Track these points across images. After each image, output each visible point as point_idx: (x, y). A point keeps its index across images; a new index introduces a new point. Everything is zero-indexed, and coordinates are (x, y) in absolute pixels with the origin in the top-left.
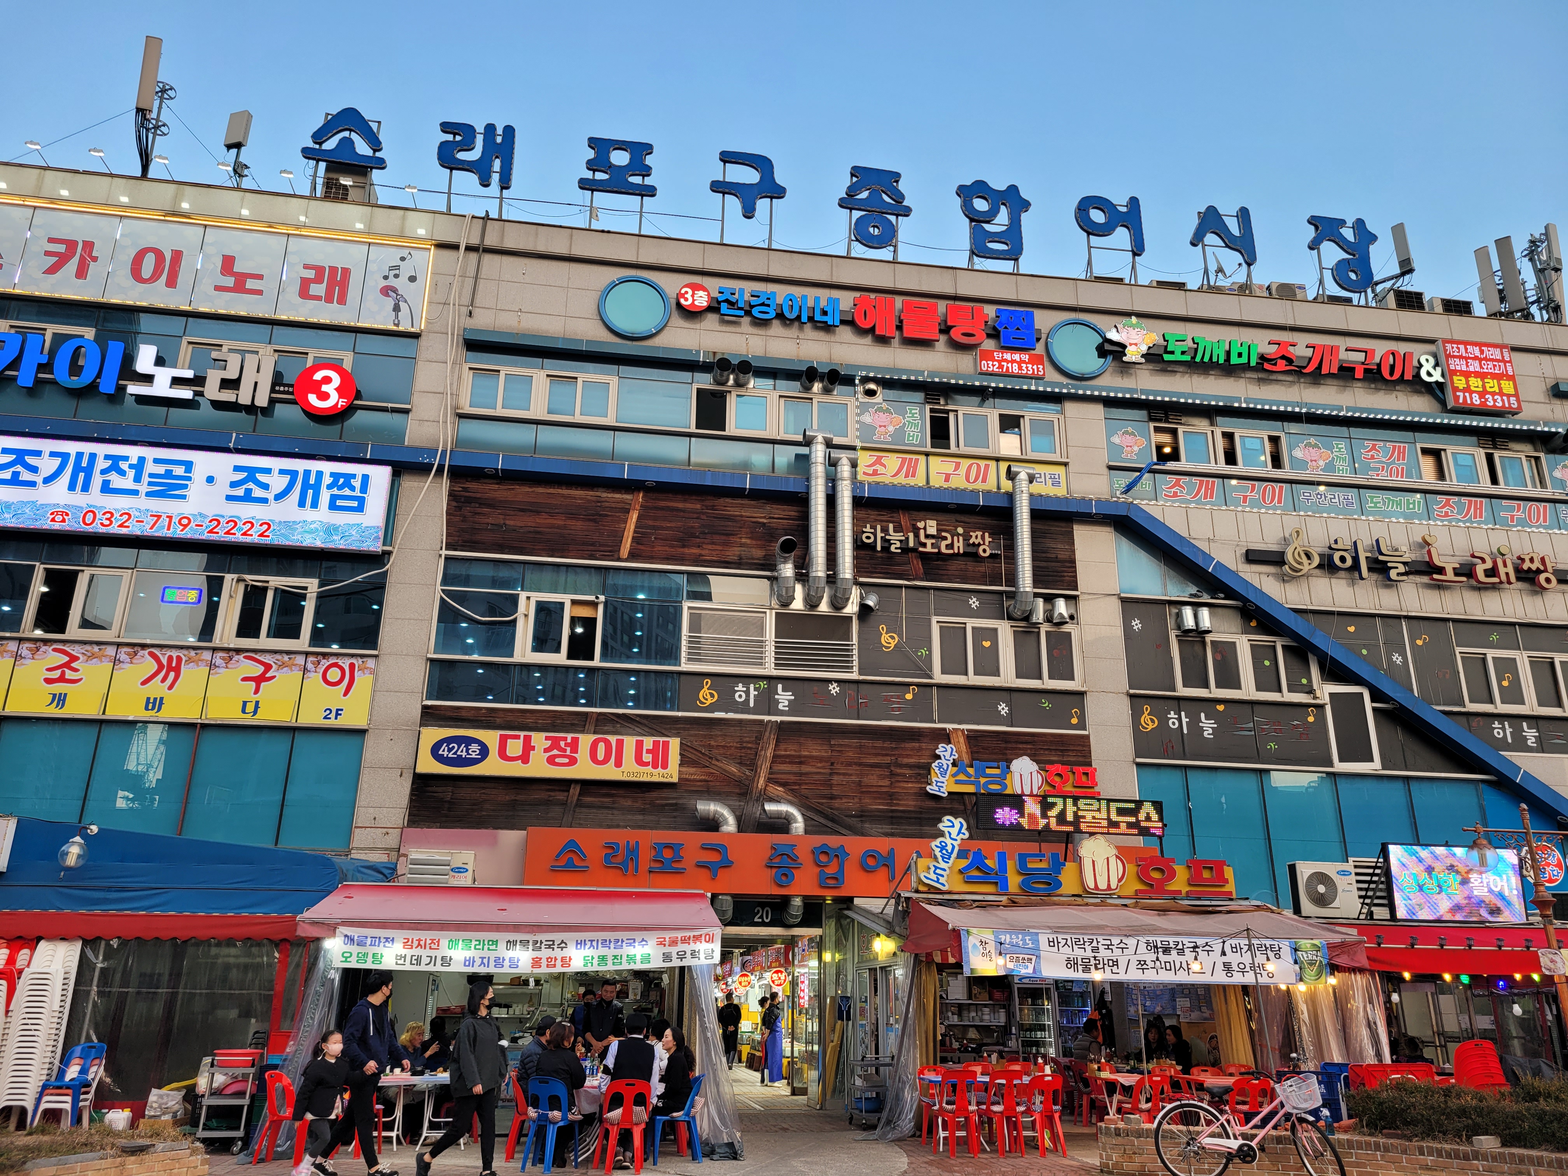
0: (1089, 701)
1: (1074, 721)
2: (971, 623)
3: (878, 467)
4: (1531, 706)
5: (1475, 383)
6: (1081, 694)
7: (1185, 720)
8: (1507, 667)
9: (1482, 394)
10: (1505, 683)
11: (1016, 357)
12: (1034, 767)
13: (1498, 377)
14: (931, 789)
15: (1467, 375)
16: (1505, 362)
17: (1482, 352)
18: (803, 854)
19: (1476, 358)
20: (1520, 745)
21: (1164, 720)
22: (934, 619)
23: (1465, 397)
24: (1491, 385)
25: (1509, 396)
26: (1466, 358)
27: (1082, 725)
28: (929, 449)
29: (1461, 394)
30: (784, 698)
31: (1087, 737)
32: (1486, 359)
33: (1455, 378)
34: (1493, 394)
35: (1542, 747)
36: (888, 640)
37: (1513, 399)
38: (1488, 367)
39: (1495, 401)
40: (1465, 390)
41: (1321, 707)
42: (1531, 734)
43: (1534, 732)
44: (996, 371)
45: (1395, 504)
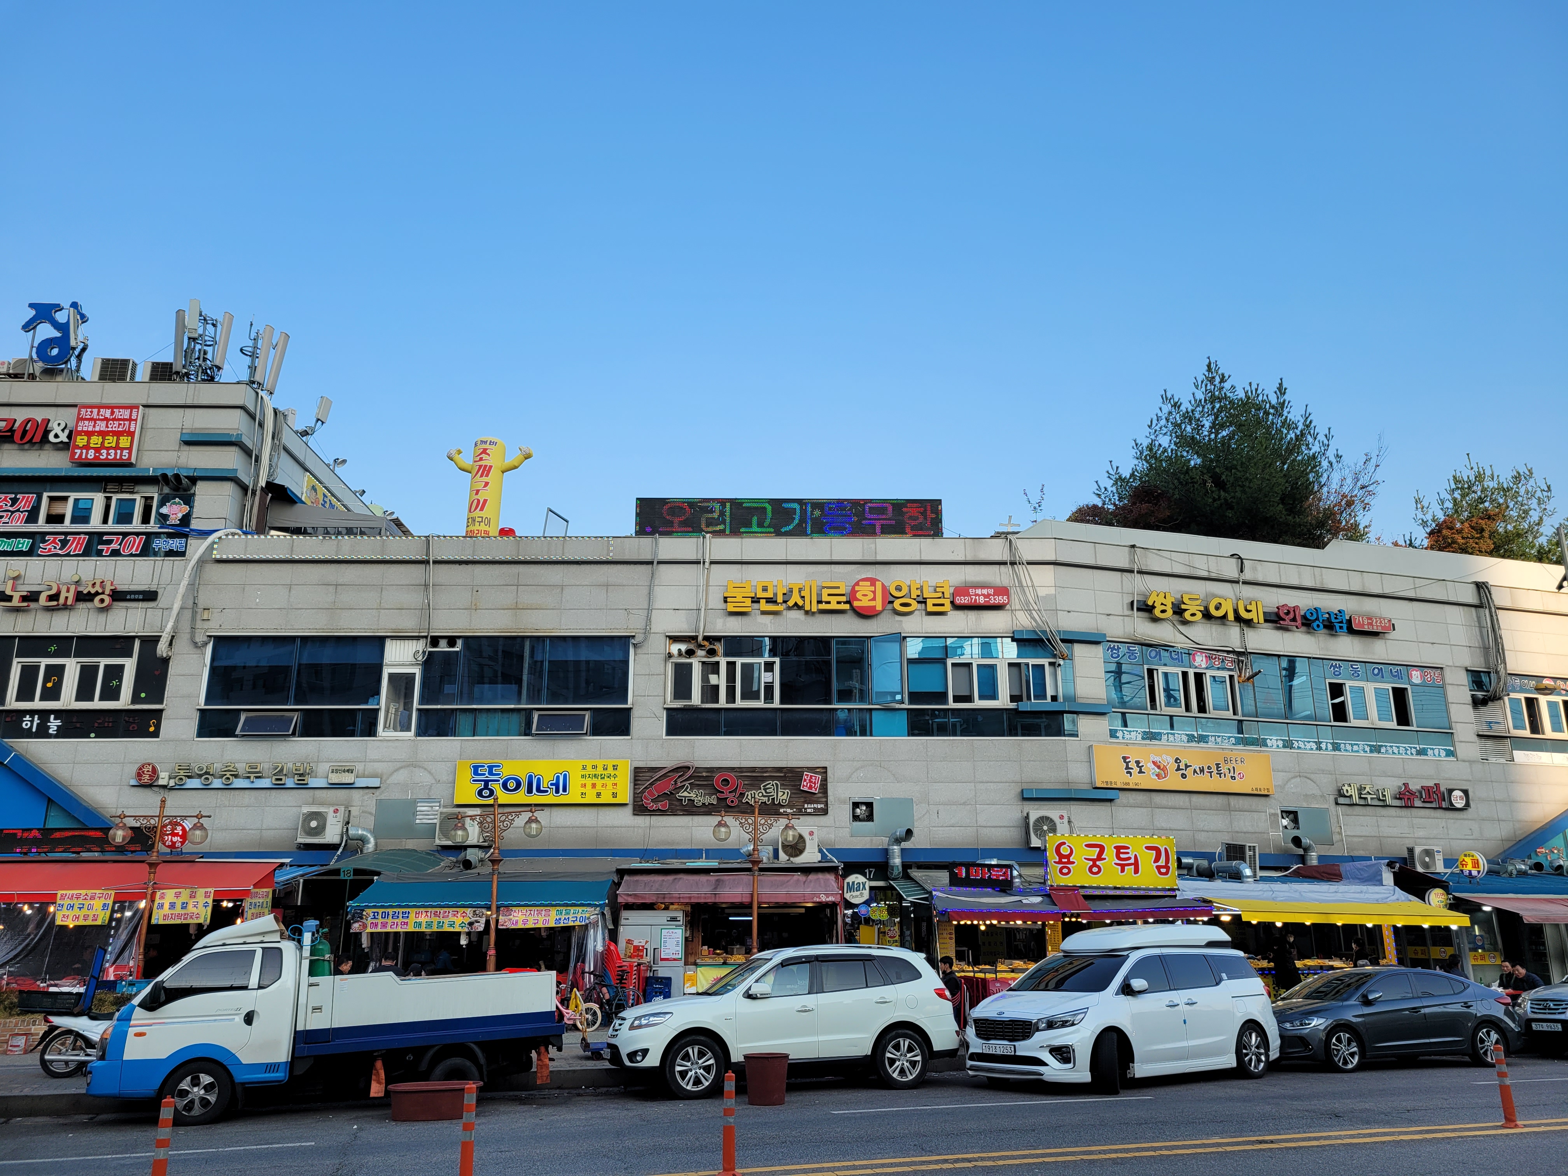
4: (67, 701)
5: (96, 440)
8: (56, 671)
9: (97, 450)
10: (49, 685)
13: (118, 434)
15: (89, 434)
16: (131, 419)
17: (112, 413)
19: (105, 419)
20: (42, 732)
23: (81, 454)
24: (111, 441)
25: (122, 449)
26: (95, 420)
29: (78, 451)
32: (115, 419)
33: (79, 437)
34: (108, 449)
35: (62, 733)
37: (125, 452)
38: (114, 426)
39: (108, 454)
40: (84, 447)
42: (54, 724)
43: (58, 723)
45: (6, 545)
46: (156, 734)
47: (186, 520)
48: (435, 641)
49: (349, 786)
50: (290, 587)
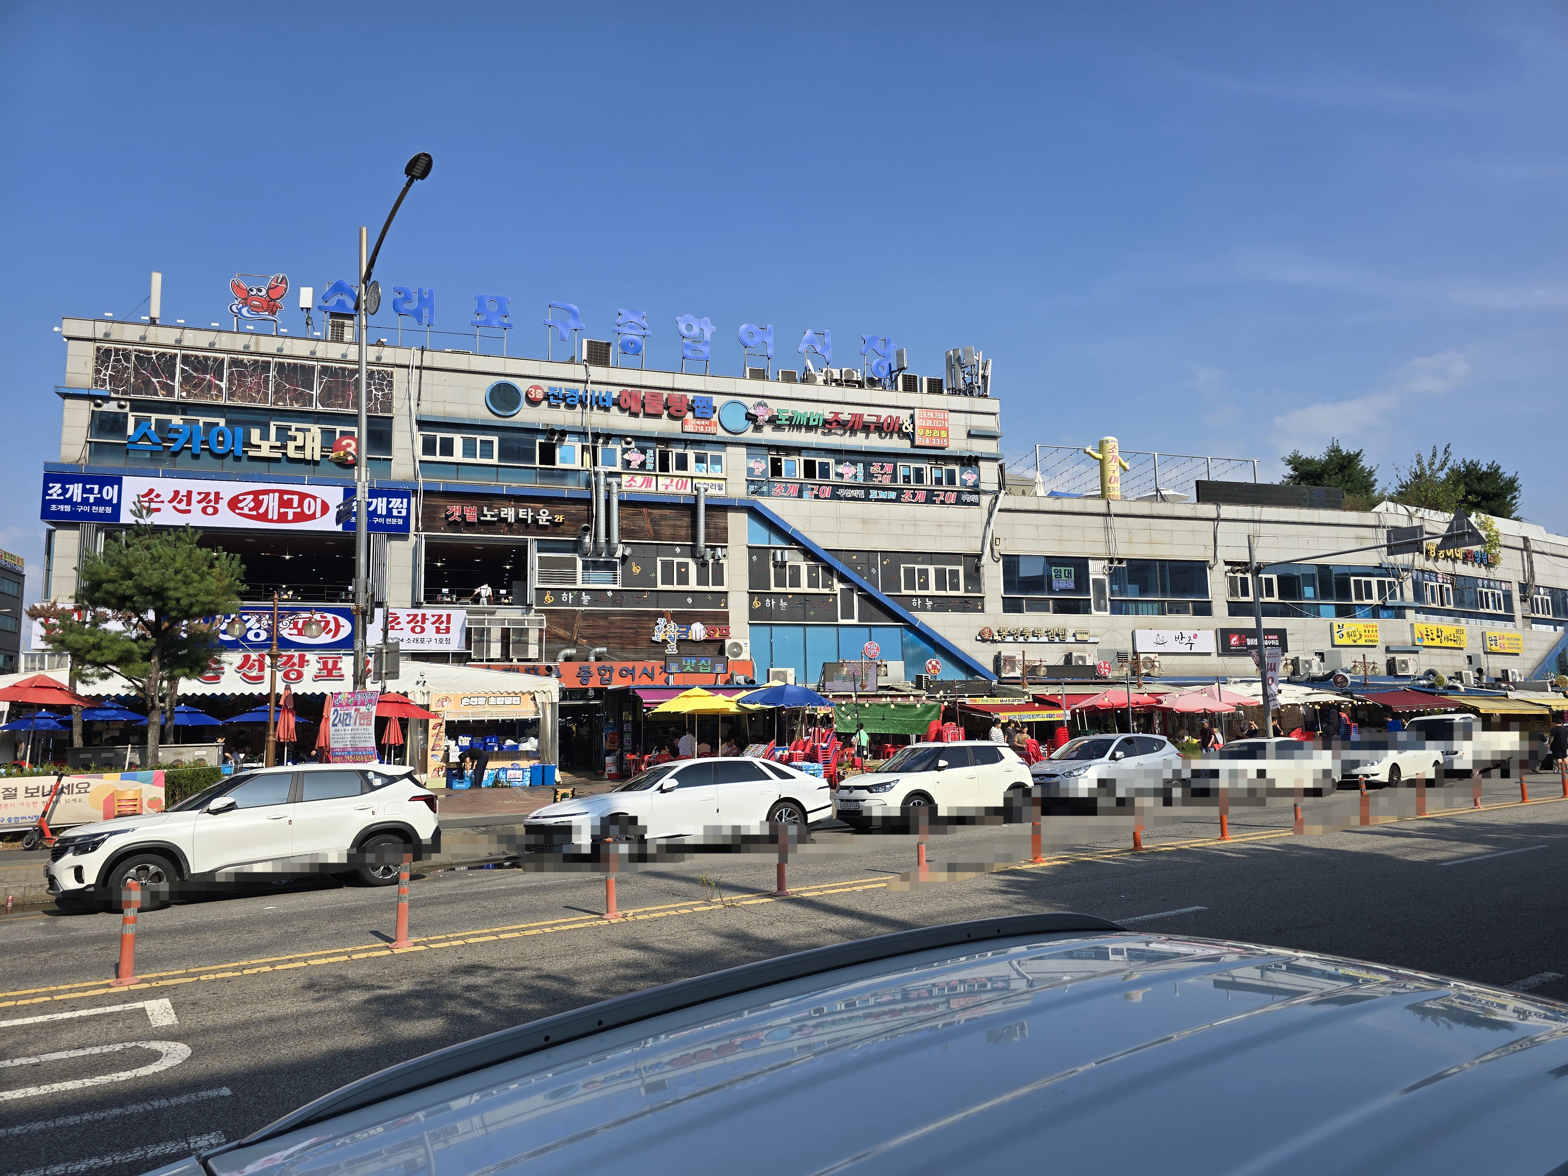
0: (730, 595)
1: (722, 605)
3: (632, 482)
4: (932, 591)
5: (929, 432)
6: (727, 593)
7: (773, 603)
8: (925, 573)
9: (931, 437)
10: (922, 581)
11: (703, 422)
12: (702, 627)
13: (940, 429)
14: (654, 639)
15: (925, 428)
16: (944, 420)
17: (934, 415)
18: (594, 670)
19: (931, 419)
20: (924, 609)
21: (763, 603)
22: (659, 559)
23: (922, 439)
24: (936, 433)
25: (943, 438)
26: (926, 419)
27: (726, 607)
28: (658, 473)
30: (585, 598)
31: (728, 612)
32: (938, 419)
33: (919, 429)
35: (933, 609)
36: (636, 570)
37: (945, 439)
38: (937, 424)
39: (936, 440)
40: (923, 436)
41: (836, 595)
42: (929, 603)
43: (931, 603)
44: (692, 431)
45: (883, 495)
46: (982, 610)
47: (976, 483)
48: (1111, 561)
49: (1085, 642)
50: (1037, 526)
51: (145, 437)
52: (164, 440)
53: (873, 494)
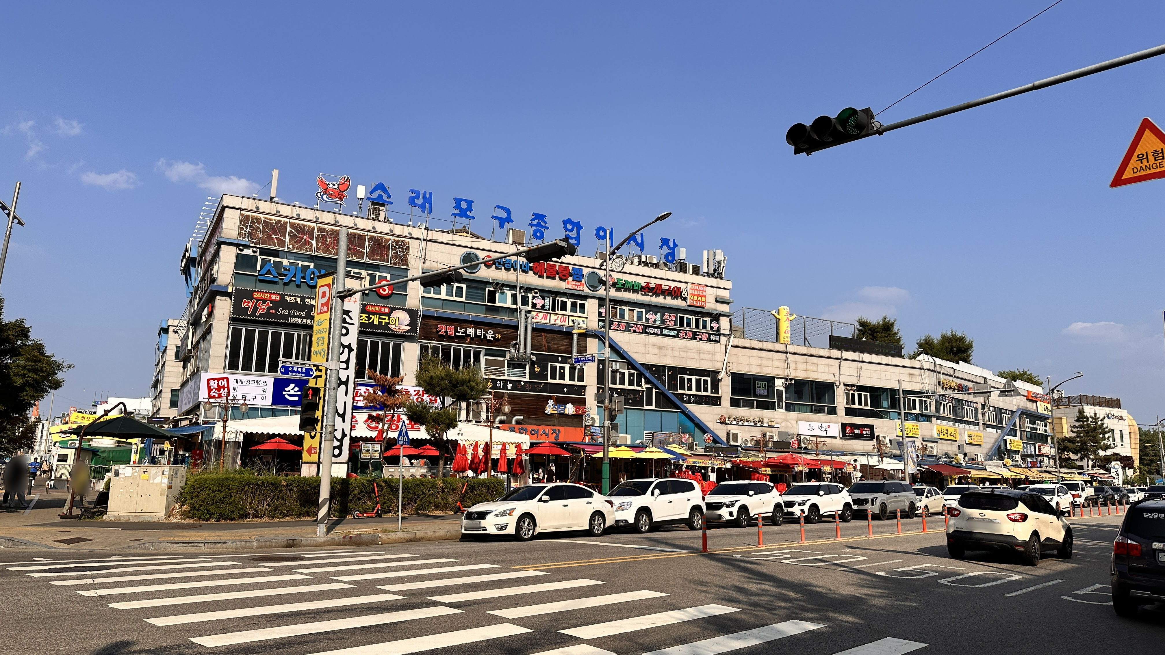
0: (587, 388)
2: (559, 365)
3: (537, 317)
4: (694, 392)
5: (695, 297)
6: (585, 386)
8: (690, 380)
9: (697, 301)
10: (688, 385)
11: (577, 284)
12: (572, 406)
13: (701, 296)
14: (546, 412)
15: (694, 295)
16: (704, 291)
17: (699, 287)
18: (517, 430)
19: (697, 290)
20: (689, 402)
22: (550, 363)
23: (692, 301)
24: (699, 298)
25: (703, 301)
26: (694, 290)
27: (584, 395)
28: (551, 312)
30: (509, 385)
31: (586, 398)
32: (700, 290)
33: (690, 296)
35: (695, 403)
36: (537, 370)
37: (704, 303)
38: (700, 292)
39: (699, 303)
40: (692, 299)
41: (644, 391)
42: (692, 399)
43: (693, 399)
44: (571, 288)
45: (670, 333)
46: (720, 405)
47: (718, 329)
48: (786, 379)
49: (773, 427)
50: (749, 356)
51: (269, 272)
52: (280, 274)
53: (665, 332)
